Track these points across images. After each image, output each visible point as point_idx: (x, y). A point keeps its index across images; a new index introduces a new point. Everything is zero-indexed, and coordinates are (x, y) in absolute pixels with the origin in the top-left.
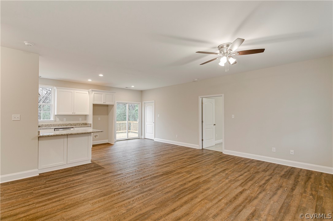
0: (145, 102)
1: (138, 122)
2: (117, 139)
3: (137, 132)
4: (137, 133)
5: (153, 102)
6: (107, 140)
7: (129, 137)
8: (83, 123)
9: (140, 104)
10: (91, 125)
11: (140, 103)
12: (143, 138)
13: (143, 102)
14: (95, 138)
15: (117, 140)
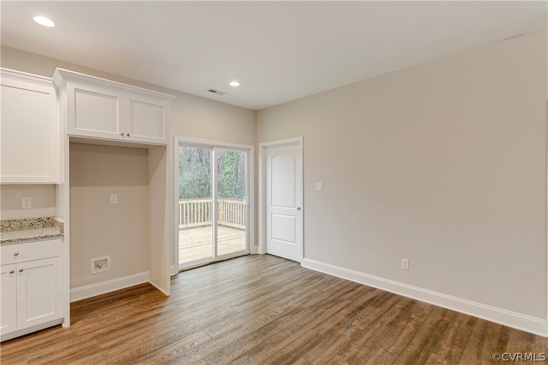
0: (266, 144)
1: (244, 202)
2: (180, 262)
3: (244, 227)
4: (244, 230)
5: (297, 143)
6: (147, 273)
7: (219, 254)
8: (40, 220)
9: (252, 152)
10: (62, 231)
11: (252, 148)
12: (260, 252)
13: (261, 145)
14: (99, 270)
15: (181, 268)
